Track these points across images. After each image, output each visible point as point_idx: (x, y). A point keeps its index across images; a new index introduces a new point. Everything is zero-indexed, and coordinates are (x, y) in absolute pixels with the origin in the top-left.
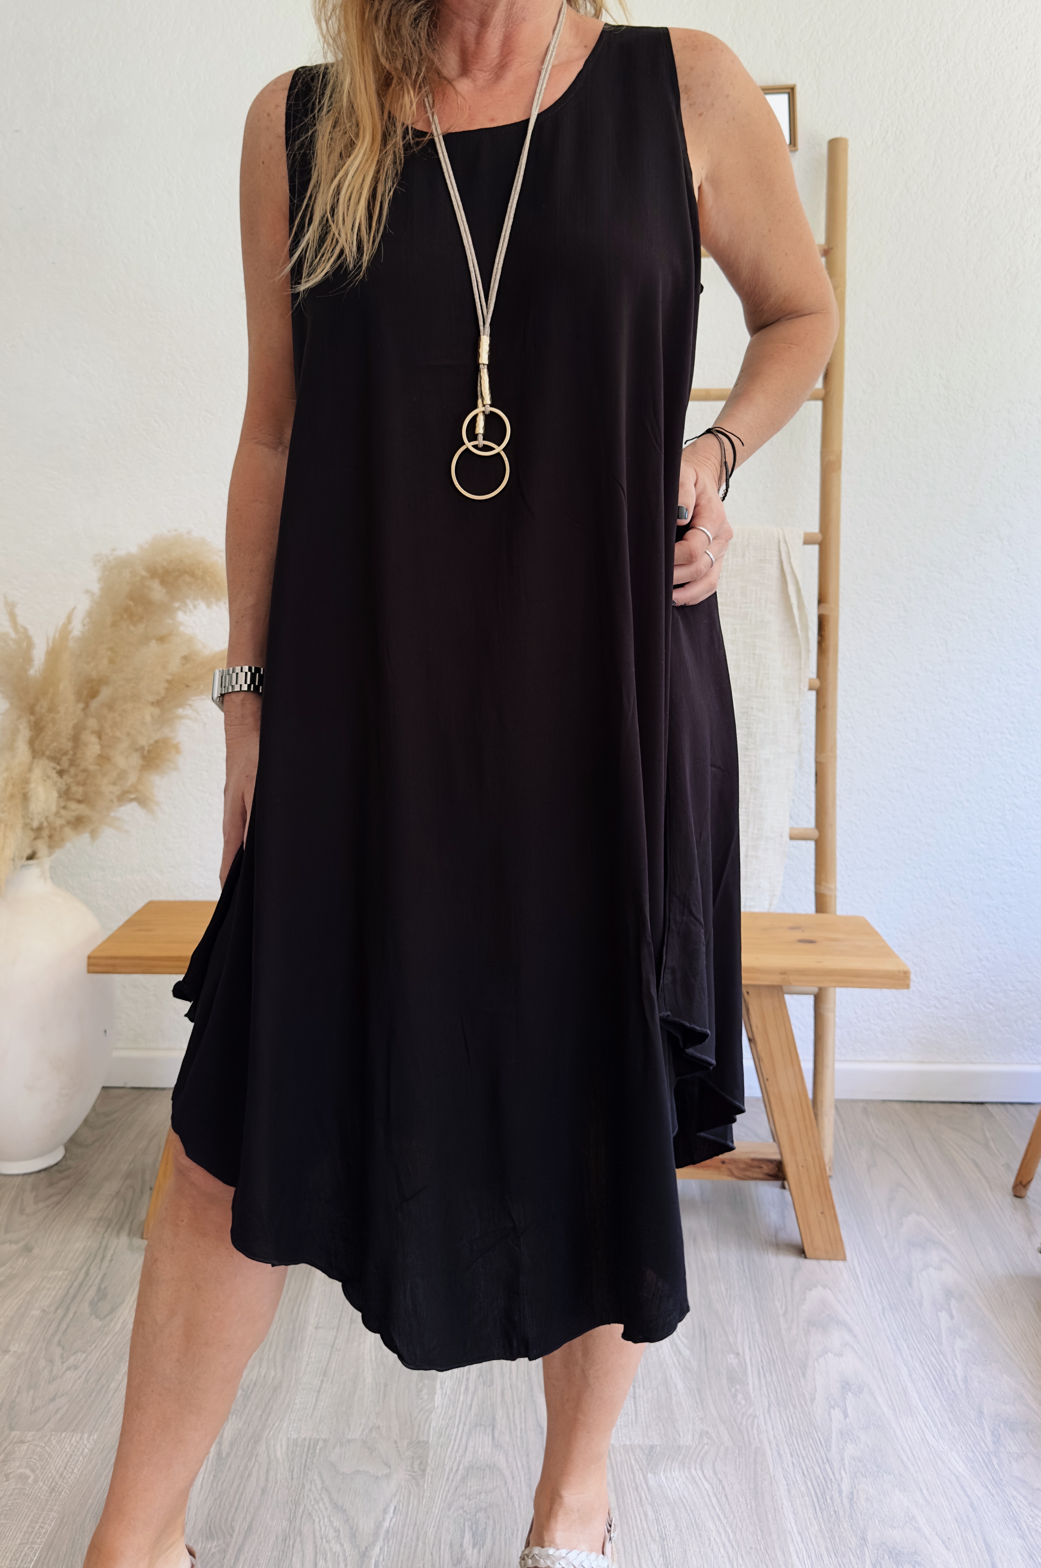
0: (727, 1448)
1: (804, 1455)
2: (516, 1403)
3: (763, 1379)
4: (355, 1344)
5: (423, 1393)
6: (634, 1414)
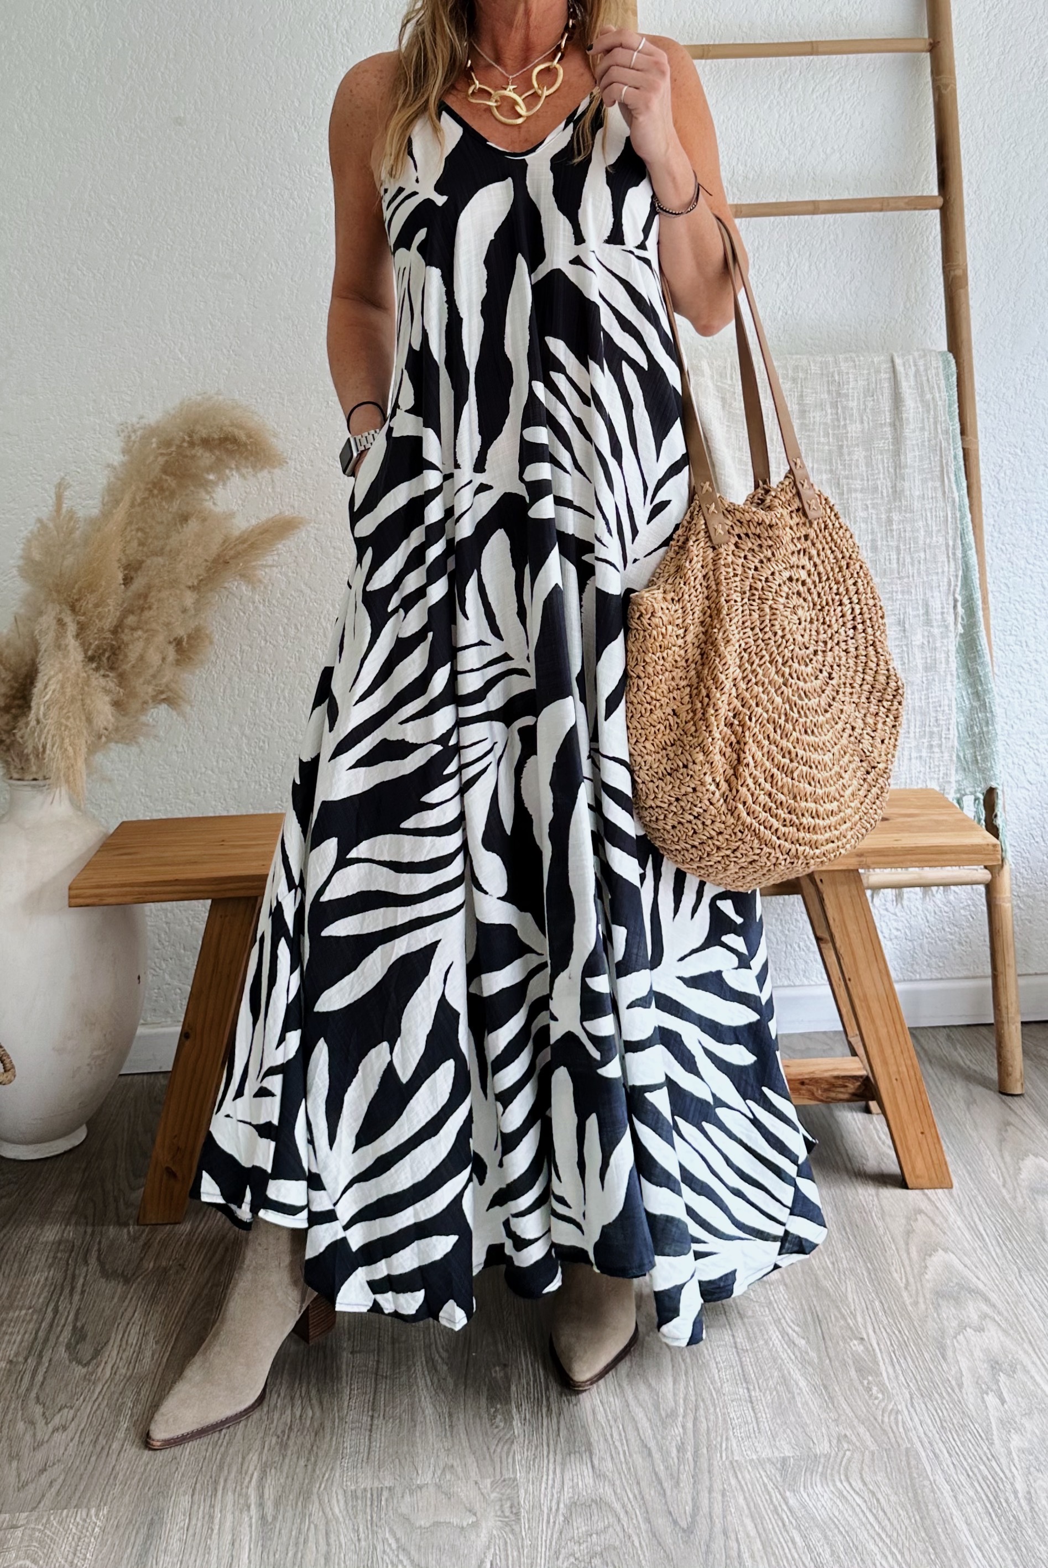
0: (873, 1453)
1: (965, 1453)
2: (612, 1422)
3: (897, 1367)
4: (404, 1368)
5: (498, 1420)
6: (754, 1422)
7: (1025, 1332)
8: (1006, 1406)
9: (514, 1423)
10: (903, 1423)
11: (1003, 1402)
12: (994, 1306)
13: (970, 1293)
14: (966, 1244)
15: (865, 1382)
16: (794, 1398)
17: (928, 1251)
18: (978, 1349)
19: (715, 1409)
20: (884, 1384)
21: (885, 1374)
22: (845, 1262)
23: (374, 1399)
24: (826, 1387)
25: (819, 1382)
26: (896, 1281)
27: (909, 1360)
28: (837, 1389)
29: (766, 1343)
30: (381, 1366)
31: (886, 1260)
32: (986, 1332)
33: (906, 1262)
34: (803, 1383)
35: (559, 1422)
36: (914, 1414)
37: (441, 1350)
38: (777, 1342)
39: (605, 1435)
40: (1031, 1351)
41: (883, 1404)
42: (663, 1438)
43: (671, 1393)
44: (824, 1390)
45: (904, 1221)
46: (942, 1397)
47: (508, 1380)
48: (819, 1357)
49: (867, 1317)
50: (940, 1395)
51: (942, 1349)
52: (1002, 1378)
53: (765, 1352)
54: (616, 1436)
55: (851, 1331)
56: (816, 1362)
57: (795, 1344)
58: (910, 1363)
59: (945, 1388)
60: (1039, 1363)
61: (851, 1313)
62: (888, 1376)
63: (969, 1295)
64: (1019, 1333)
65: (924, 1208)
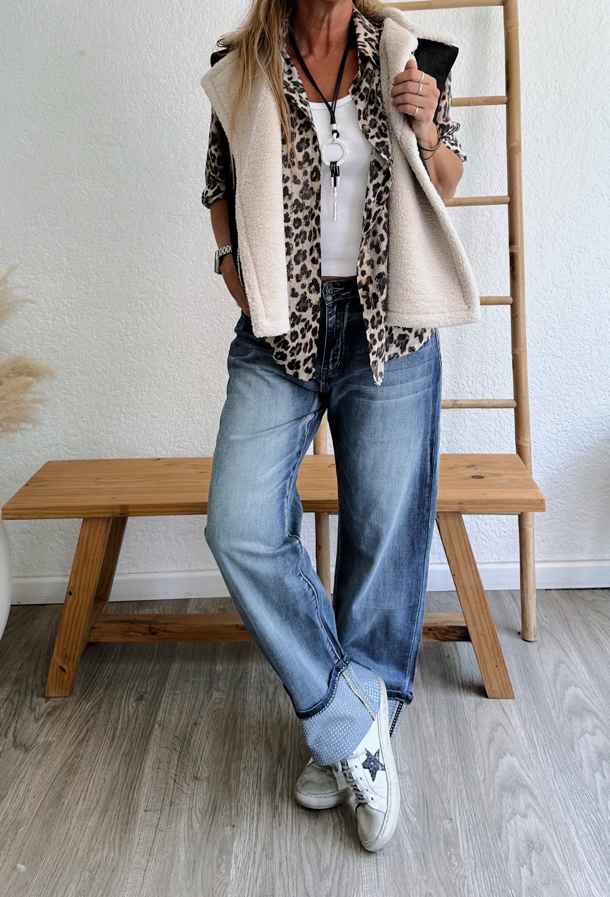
4: (174, 825)
5: (222, 867)
6: (376, 879)
7: (552, 819)
8: (533, 877)
9: (231, 871)
10: (468, 886)
11: (532, 873)
12: (535, 798)
13: (522, 788)
14: (524, 751)
15: (449, 853)
16: (403, 862)
17: (500, 755)
18: (522, 831)
19: (354, 868)
20: (460, 856)
21: (461, 847)
22: (449, 760)
23: (152, 847)
24: (423, 855)
25: (420, 851)
26: (478, 776)
27: (478, 837)
28: (430, 857)
30: (160, 822)
31: (474, 759)
32: (529, 819)
33: (486, 762)
34: (410, 851)
35: (258, 872)
36: (475, 879)
37: (197, 811)
39: (284, 884)
40: (554, 835)
41: (457, 871)
42: (319, 888)
43: (329, 854)
44: (423, 857)
45: (488, 731)
46: (494, 868)
47: (233, 836)
48: (423, 832)
49: (457, 803)
50: (493, 865)
51: (500, 829)
52: (534, 854)
54: (290, 885)
55: (446, 813)
56: (421, 834)
57: (409, 821)
58: (478, 840)
59: (497, 860)
60: (558, 844)
61: (447, 799)
62: (463, 848)
63: (521, 789)
64: (549, 821)
65: (502, 722)
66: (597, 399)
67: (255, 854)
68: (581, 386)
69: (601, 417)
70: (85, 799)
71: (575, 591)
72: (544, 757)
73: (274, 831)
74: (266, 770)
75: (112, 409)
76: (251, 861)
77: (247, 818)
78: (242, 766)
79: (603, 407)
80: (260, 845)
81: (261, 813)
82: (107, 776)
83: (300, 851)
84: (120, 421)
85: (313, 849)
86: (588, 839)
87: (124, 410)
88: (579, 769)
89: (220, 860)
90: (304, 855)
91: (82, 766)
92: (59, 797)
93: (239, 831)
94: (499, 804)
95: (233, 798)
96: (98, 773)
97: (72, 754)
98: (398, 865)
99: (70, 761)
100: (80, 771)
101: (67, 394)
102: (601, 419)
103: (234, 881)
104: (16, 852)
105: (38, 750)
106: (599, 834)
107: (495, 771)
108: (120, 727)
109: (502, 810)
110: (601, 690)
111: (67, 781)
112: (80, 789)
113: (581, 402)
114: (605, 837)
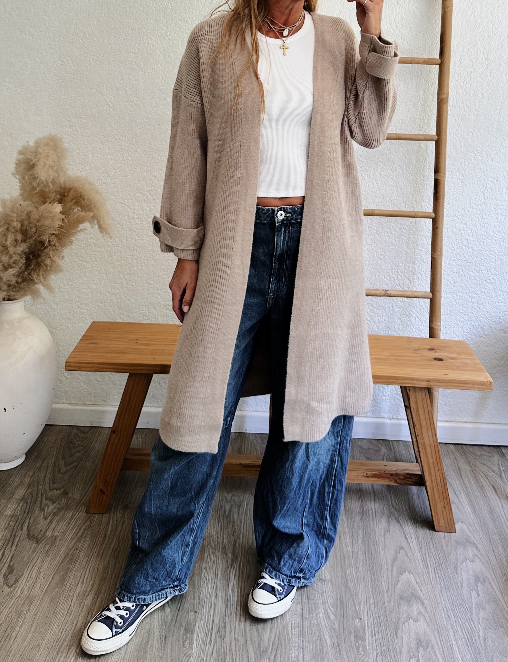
5: (186, 643)
7: (437, 625)
9: (193, 646)
12: (425, 607)
13: (416, 598)
14: (419, 570)
16: (323, 648)
17: (401, 572)
18: (413, 632)
19: (286, 650)
20: (365, 647)
21: (367, 641)
22: (362, 573)
24: (338, 645)
25: (336, 641)
26: (383, 587)
27: (380, 634)
28: (344, 646)
29: (316, 614)
31: (381, 574)
32: (419, 622)
33: (390, 577)
34: (328, 641)
35: (213, 647)
38: (321, 615)
39: (233, 659)
40: (437, 636)
41: (363, 658)
43: (268, 638)
44: (338, 646)
45: (393, 553)
46: (391, 658)
47: (195, 620)
48: (339, 627)
49: (366, 607)
50: (390, 656)
51: (397, 629)
52: (421, 650)
53: (315, 621)
54: (237, 659)
55: (357, 614)
56: (337, 629)
57: (329, 618)
58: (380, 636)
59: (393, 652)
60: (440, 644)
61: (359, 603)
62: (369, 642)
63: (415, 600)
64: (434, 625)
65: (404, 546)
66: (497, 298)
67: (211, 634)
68: (486, 287)
69: (499, 312)
70: (83, 583)
71: (467, 446)
72: (434, 576)
73: (227, 618)
74: (222, 571)
75: (117, 276)
76: (209, 640)
77: (206, 607)
78: (204, 566)
79: (501, 304)
80: (215, 628)
81: (217, 604)
82: (100, 566)
83: (246, 634)
84: (122, 285)
85: (255, 634)
86: (463, 642)
87: (126, 277)
88: (460, 587)
89: (185, 637)
90: (248, 638)
91: (81, 557)
92: (63, 579)
93: (200, 616)
94: (397, 610)
95: (196, 590)
96: (93, 564)
97: (73, 547)
98: (319, 651)
99: (71, 552)
100: (79, 561)
101: (82, 261)
102: (498, 314)
103: (195, 654)
104: (30, 620)
105: (47, 541)
106: (471, 638)
107: (396, 584)
108: (110, 528)
109: (400, 615)
110: (482, 527)
111: (69, 568)
112: (79, 575)
113: (484, 299)
114: (475, 640)
